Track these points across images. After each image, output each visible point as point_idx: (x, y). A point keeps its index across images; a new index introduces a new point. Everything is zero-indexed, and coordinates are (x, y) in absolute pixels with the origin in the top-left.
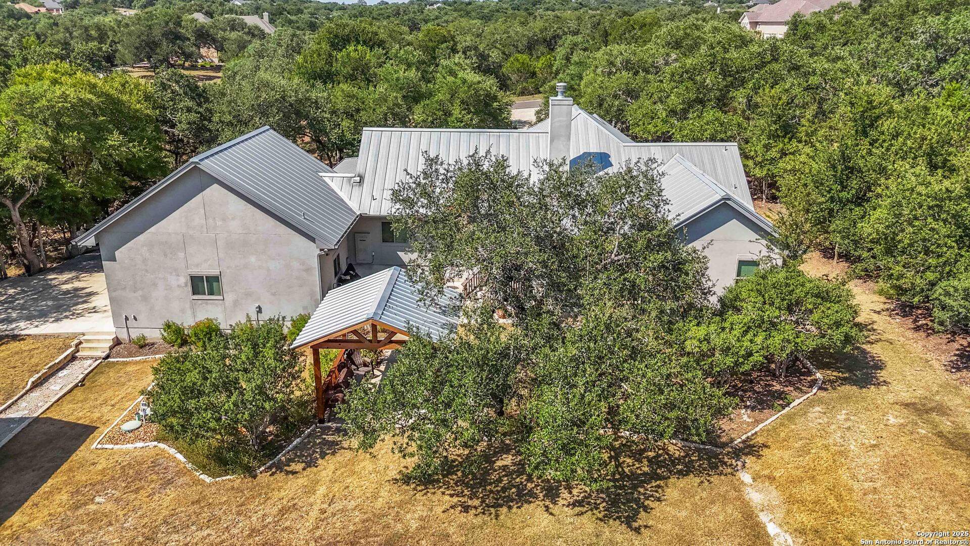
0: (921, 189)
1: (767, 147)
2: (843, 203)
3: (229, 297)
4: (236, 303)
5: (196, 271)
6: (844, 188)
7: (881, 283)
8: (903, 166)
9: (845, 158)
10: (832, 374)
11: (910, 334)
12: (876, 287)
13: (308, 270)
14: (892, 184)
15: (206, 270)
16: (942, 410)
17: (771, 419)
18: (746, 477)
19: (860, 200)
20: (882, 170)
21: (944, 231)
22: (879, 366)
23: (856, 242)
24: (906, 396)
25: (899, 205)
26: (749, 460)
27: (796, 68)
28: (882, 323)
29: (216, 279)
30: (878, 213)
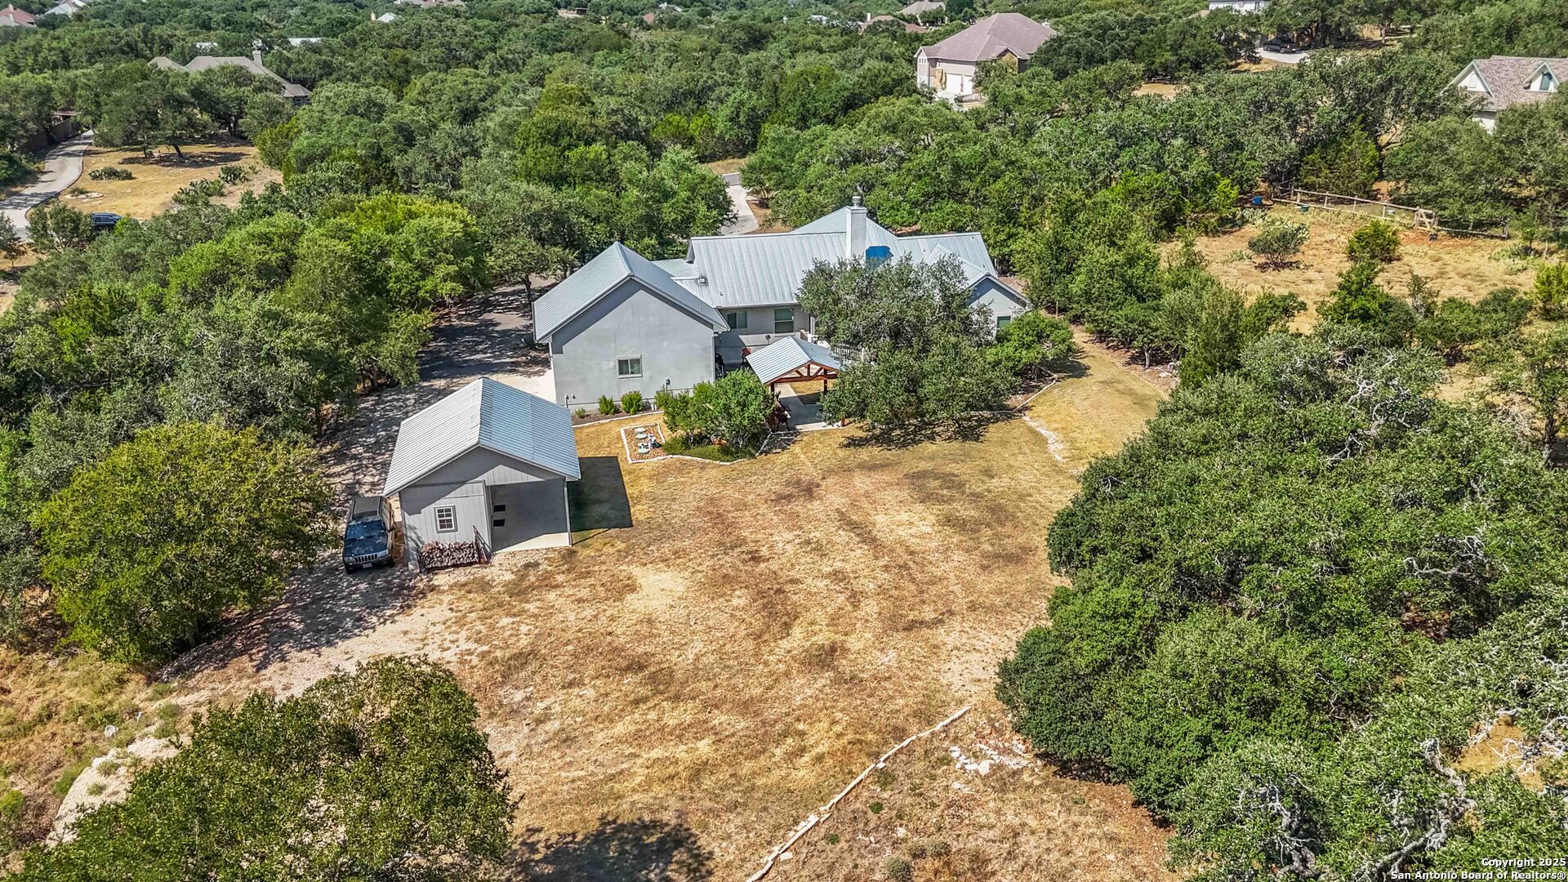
0: (1102, 261)
1: (997, 232)
2: (1059, 273)
3: (646, 374)
4: (651, 378)
5: (623, 357)
6: (1058, 262)
7: (1087, 325)
8: (1091, 246)
9: (1057, 242)
10: (1063, 375)
11: (1105, 351)
12: (1084, 328)
13: (705, 349)
14: (1087, 257)
15: (629, 355)
16: (1119, 382)
17: (1033, 397)
18: (1027, 418)
19: (1069, 270)
20: (1081, 249)
21: (1116, 285)
22: (1088, 368)
23: (1069, 299)
24: (1101, 379)
25: (1091, 271)
26: (1027, 412)
27: (1012, 163)
28: (1087, 347)
29: (638, 361)
30: (1079, 278)
